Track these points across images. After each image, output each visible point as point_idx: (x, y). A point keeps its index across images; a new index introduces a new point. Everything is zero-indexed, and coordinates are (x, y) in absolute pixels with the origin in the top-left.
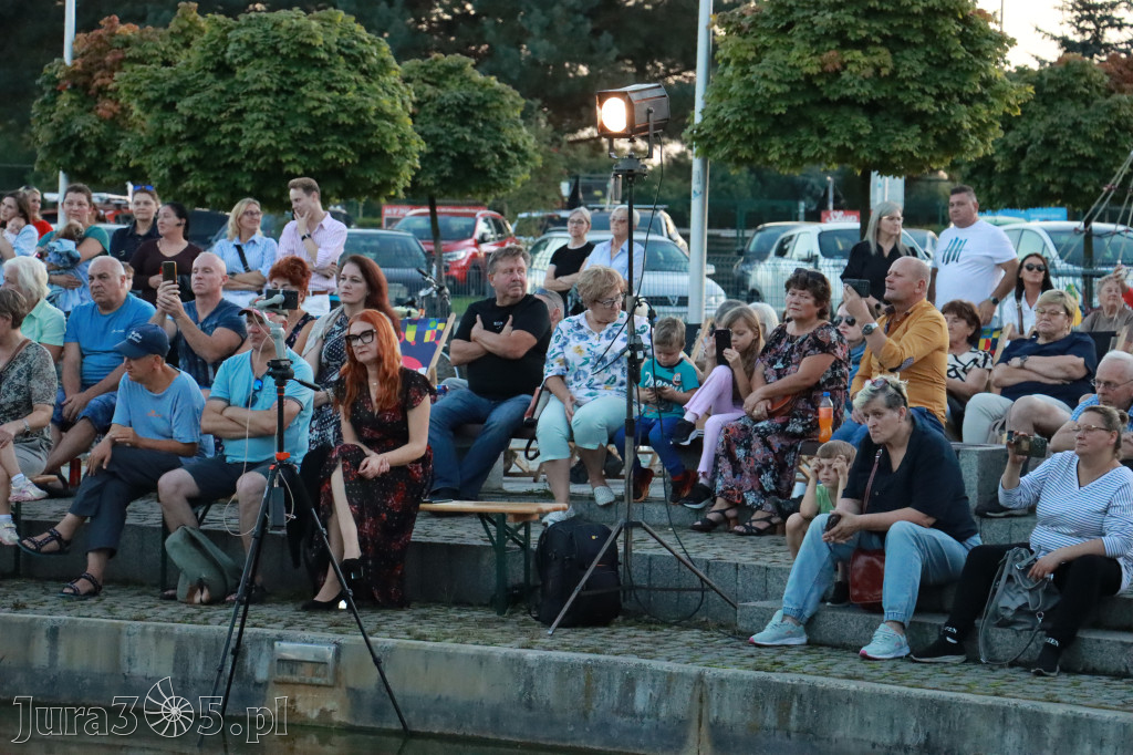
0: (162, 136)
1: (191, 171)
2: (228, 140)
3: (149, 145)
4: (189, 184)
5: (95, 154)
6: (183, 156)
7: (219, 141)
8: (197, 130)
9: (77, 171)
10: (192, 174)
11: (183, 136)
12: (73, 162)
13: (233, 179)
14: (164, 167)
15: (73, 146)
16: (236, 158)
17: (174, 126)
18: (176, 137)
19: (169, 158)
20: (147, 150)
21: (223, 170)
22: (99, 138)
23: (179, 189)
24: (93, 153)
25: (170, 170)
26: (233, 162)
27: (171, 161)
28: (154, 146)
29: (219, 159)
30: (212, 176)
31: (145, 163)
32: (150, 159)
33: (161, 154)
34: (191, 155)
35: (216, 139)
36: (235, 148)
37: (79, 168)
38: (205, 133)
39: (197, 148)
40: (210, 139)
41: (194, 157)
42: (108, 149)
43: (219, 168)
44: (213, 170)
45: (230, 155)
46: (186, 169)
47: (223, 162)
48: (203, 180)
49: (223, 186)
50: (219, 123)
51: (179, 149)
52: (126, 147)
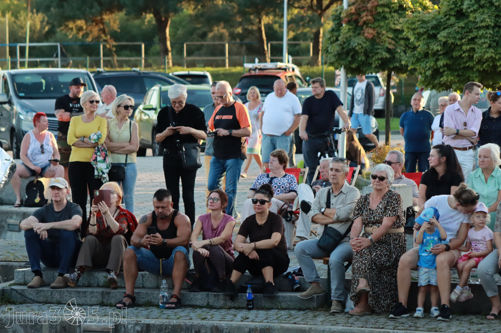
0: (428, 53)
1: (444, 71)
2: (467, 54)
3: (420, 57)
4: (444, 79)
5: (363, 58)
6: (441, 63)
7: (461, 55)
8: (448, 49)
9: (352, 68)
10: (445, 73)
11: (442, 52)
12: (351, 63)
13: (467, 75)
14: (429, 69)
15: (351, 54)
16: (470, 64)
17: (435, 47)
18: (435, 54)
19: (432, 65)
20: (418, 60)
21: (462, 71)
22: (366, 50)
23: (436, 82)
24: (362, 58)
25: (432, 71)
26: (469, 65)
27: (433, 66)
28: (421, 58)
29: (460, 64)
30: (456, 74)
31: (417, 68)
32: (420, 65)
33: (427, 62)
34: (445, 63)
35: (459, 54)
36: (471, 58)
37: (354, 66)
38: (453, 51)
39: (448, 59)
40: (455, 54)
41: (447, 64)
42: (370, 55)
43: (460, 69)
44: (456, 70)
45: (466, 62)
46: (441, 70)
47: (462, 66)
48: (451, 76)
49: (462, 79)
50: (461, 45)
51: (437, 60)
52: (406, 59)
